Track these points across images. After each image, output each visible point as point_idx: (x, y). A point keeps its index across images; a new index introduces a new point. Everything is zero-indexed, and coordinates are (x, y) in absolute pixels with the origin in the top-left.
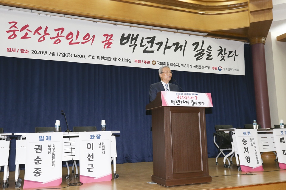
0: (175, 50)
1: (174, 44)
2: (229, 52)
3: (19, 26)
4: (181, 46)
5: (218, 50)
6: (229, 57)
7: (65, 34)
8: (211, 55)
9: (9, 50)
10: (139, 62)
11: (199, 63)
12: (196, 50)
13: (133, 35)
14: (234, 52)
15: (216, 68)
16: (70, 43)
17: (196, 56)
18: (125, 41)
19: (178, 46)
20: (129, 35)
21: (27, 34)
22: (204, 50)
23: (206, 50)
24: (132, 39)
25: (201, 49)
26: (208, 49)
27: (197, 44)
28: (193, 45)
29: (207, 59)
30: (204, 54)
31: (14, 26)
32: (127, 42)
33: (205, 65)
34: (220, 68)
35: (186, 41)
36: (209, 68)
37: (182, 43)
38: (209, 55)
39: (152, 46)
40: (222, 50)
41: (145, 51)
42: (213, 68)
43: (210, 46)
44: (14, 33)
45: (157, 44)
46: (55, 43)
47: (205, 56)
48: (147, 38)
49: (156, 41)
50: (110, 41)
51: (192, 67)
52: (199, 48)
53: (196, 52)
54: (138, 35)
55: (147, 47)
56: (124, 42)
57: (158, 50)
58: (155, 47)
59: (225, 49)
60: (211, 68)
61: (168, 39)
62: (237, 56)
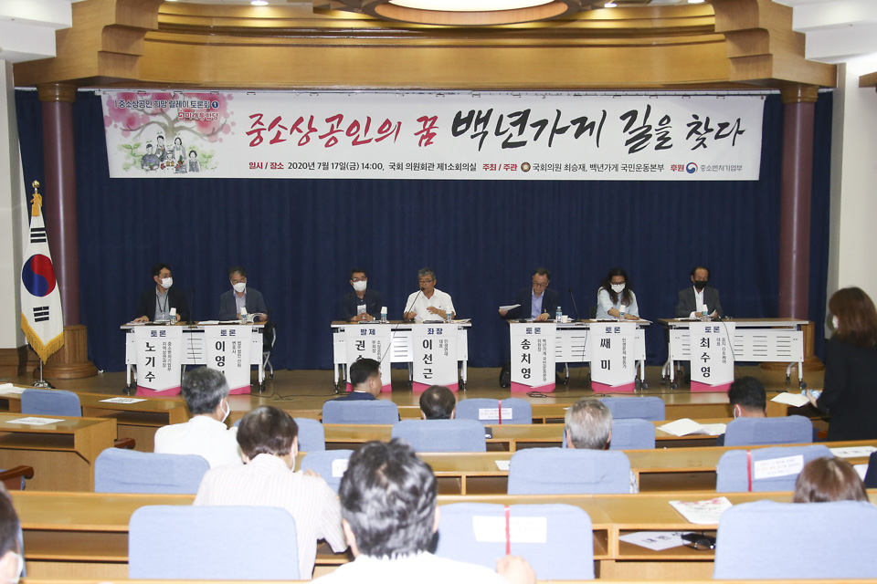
0: (577, 135)
1: (574, 122)
2: (719, 125)
3: (267, 121)
4: (592, 125)
5: (689, 125)
6: (717, 137)
7: (345, 125)
8: (669, 138)
9: (252, 166)
10: (493, 167)
11: (637, 158)
12: (630, 130)
13: (480, 112)
14: (733, 123)
15: (681, 168)
16: (355, 143)
17: (628, 142)
18: (463, 127)
19: (583, 125)
20: (472, 113)
21: (279, 133)
22: (650, 127)
23: (655, 126)
24: (478, 122)
25: (644, 127)
26: (660, 124)
27: (633, 114)
28: (623, 118)
29: (658, 147)
30: (651, 136)
31: (258, 122)
32: (468, 127)
33: (650, 162)
34: (690, 167)
35: (604, 112)
36: (661, 167)
37: (594, 117)
38: (664, 139)
39: (521, 132)
40: (700, 124)
41: (506, 145)
42: (673, 168)
43: (667, 118)
44: (259, 134)
45: (534, 125)
46: (327, 145)
47: (653, 141)
48: (510, 116)
49: (531, 120)
50: (431, 131)
51: (617, 170)
52: (638, 123)
53: (630, 133)
54: (490, 112)
55: (511, 135)
56: (459, 129)
57: (535, 139)
58: (530, 132)
59: (708, 120)
60: (667, 167)
61: (559, 112)
62: (741, 132)
